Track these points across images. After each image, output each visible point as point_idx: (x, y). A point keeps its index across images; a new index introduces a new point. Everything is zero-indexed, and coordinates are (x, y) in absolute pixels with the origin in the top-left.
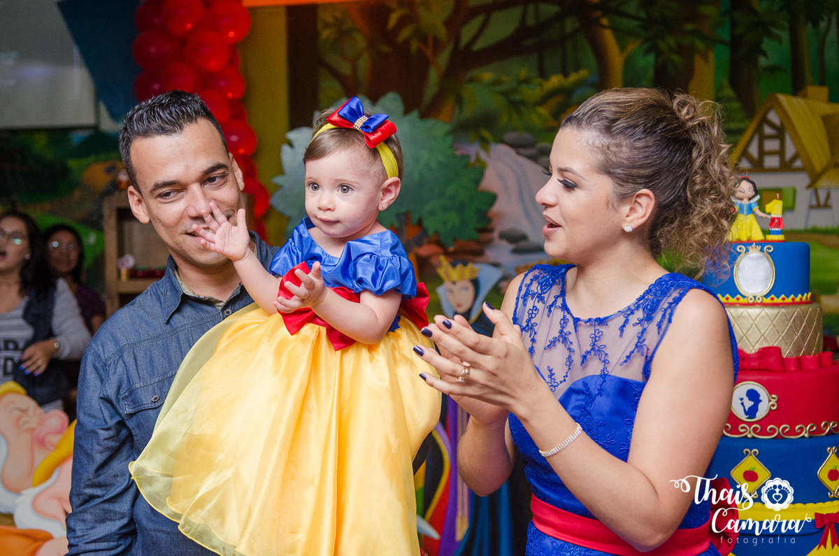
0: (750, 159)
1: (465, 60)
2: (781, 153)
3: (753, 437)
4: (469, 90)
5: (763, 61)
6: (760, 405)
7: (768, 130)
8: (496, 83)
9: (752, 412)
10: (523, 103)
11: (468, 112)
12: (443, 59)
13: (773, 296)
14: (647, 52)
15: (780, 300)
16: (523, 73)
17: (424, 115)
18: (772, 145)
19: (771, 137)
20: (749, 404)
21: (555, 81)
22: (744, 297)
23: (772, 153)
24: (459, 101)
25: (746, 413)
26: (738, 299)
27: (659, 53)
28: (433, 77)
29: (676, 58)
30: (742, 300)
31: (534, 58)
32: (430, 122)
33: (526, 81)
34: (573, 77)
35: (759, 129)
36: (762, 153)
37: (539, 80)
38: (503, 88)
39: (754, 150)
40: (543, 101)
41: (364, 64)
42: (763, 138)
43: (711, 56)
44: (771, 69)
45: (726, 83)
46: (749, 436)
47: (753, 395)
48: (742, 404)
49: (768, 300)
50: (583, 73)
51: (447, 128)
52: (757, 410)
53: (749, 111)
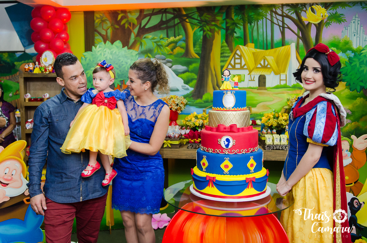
0: (232, 66)
1: (143, 31)
2: (240, 63)
3: (228, 154)
4: (144, 41)
5: (235, 35)
6: (230, 143)
7: (237, 56)
8: (153, 39)
9: (227, 146)
10: (161, 45)
11: (144, 48)
12: (136, 30)
13: (235, 108)
14: (201, 31)
15: (237, 109)
16: (162, 36)
17: (129, 48)
18: (238, 61)
19: (238, 59)
20: (226, 143)
21: (172, 39)
22: (226, 108)
23: (238, 64)
24: (141, 44)
25: (226, 146)
26: (224, 109)
27: (204, 31)
28: (133, 36)
29: (209, 33)
30: (225, 109)
31: (165, 31)
32: (131, 51)
33: (162, 39)
34: (178, 38)
35: (234, 56)
36: (235, 63)
37: (167, 38)
38: (155, 41)
39: (232, 62)
40: (168, 45)
41: (110, 31)
42: (235, 59)
43: (220, 32)
44: (238, 37)
45: (224, 41)
46: (227, 153)
47: (228, 140)
48: (224, 143)
49: (233, 109)
50: (181, 37)
51: (137, 53)
52: (229, 145)
53: (231, 50)
